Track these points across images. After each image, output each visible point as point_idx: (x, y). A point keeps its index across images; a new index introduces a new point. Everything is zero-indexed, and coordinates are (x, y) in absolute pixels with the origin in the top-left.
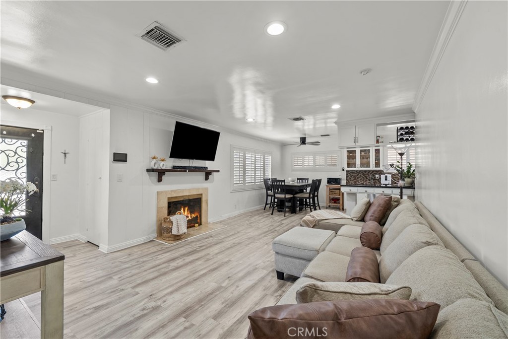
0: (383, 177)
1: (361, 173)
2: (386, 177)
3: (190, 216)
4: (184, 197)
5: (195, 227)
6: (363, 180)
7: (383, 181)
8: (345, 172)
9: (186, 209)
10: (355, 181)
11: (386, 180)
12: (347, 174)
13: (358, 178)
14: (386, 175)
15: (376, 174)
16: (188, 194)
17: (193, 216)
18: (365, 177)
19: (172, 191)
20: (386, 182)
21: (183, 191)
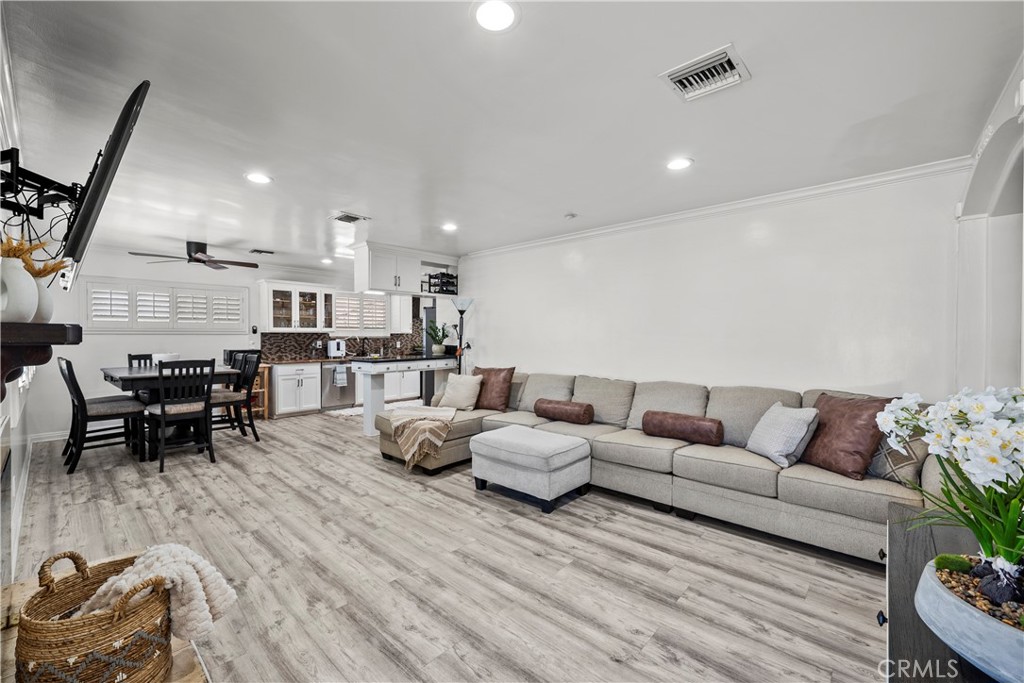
0: (332, 345)
1: (290, 337)
2: (338, 344)
6: (295, 353)
7: (333, 352)
8: (258, 335)
10: (279, 354)
11: (338, 349)
12: (263, 341)
13: (284, 348)
14: (337, 340)
15: (317, 339)
18: (299, 345)
20: (339, 354)
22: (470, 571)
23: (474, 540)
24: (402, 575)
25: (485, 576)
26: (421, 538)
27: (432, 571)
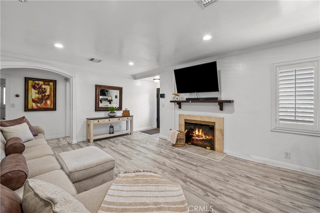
3: (204, 136)
4: (197, 122)
5: (206, 148)
9: (201, 131)
16: (200, 120)
17: (207, 137)
19: (187, 115)
21: (195, 116)
22: (129, 156)
23: (126, 163)
24: (145, 155)
25: (126, 155)
26: (141, 163)
27: (138, 156)
